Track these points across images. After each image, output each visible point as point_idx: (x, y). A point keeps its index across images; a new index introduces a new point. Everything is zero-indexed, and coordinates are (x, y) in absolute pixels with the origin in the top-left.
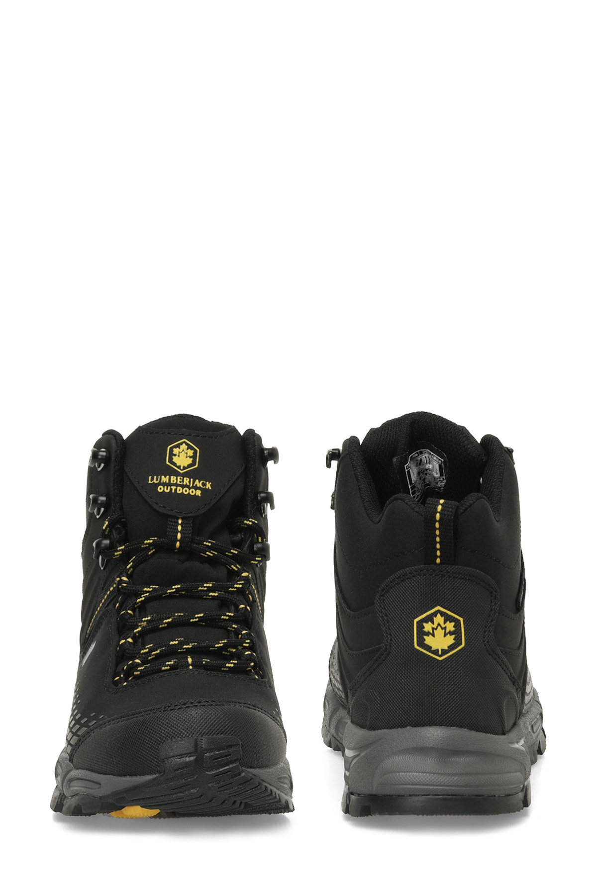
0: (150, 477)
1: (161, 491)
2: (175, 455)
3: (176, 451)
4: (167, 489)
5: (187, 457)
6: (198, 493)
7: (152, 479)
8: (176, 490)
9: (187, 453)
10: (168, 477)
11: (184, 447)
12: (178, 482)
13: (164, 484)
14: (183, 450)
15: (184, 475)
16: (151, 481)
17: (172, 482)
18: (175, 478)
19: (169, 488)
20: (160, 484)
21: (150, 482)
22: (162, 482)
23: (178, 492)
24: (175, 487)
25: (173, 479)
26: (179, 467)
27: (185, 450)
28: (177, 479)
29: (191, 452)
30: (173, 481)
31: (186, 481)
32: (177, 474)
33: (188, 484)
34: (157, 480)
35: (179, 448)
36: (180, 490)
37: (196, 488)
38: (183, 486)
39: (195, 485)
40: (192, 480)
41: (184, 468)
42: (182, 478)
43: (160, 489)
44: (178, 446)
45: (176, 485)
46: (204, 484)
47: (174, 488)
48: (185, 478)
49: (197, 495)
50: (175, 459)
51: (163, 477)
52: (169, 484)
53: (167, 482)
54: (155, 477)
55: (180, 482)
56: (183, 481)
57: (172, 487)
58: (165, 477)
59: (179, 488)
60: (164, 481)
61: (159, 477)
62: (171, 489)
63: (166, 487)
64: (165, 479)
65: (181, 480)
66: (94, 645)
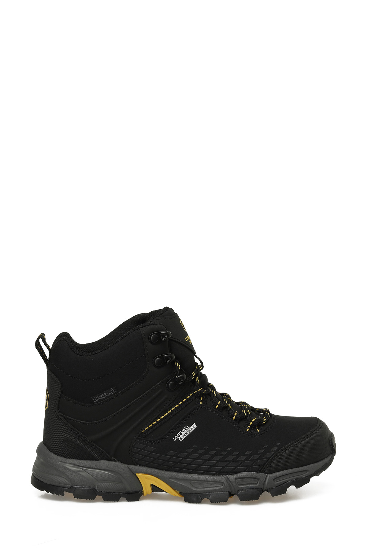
0: (185, 338)
66: (195, 426)
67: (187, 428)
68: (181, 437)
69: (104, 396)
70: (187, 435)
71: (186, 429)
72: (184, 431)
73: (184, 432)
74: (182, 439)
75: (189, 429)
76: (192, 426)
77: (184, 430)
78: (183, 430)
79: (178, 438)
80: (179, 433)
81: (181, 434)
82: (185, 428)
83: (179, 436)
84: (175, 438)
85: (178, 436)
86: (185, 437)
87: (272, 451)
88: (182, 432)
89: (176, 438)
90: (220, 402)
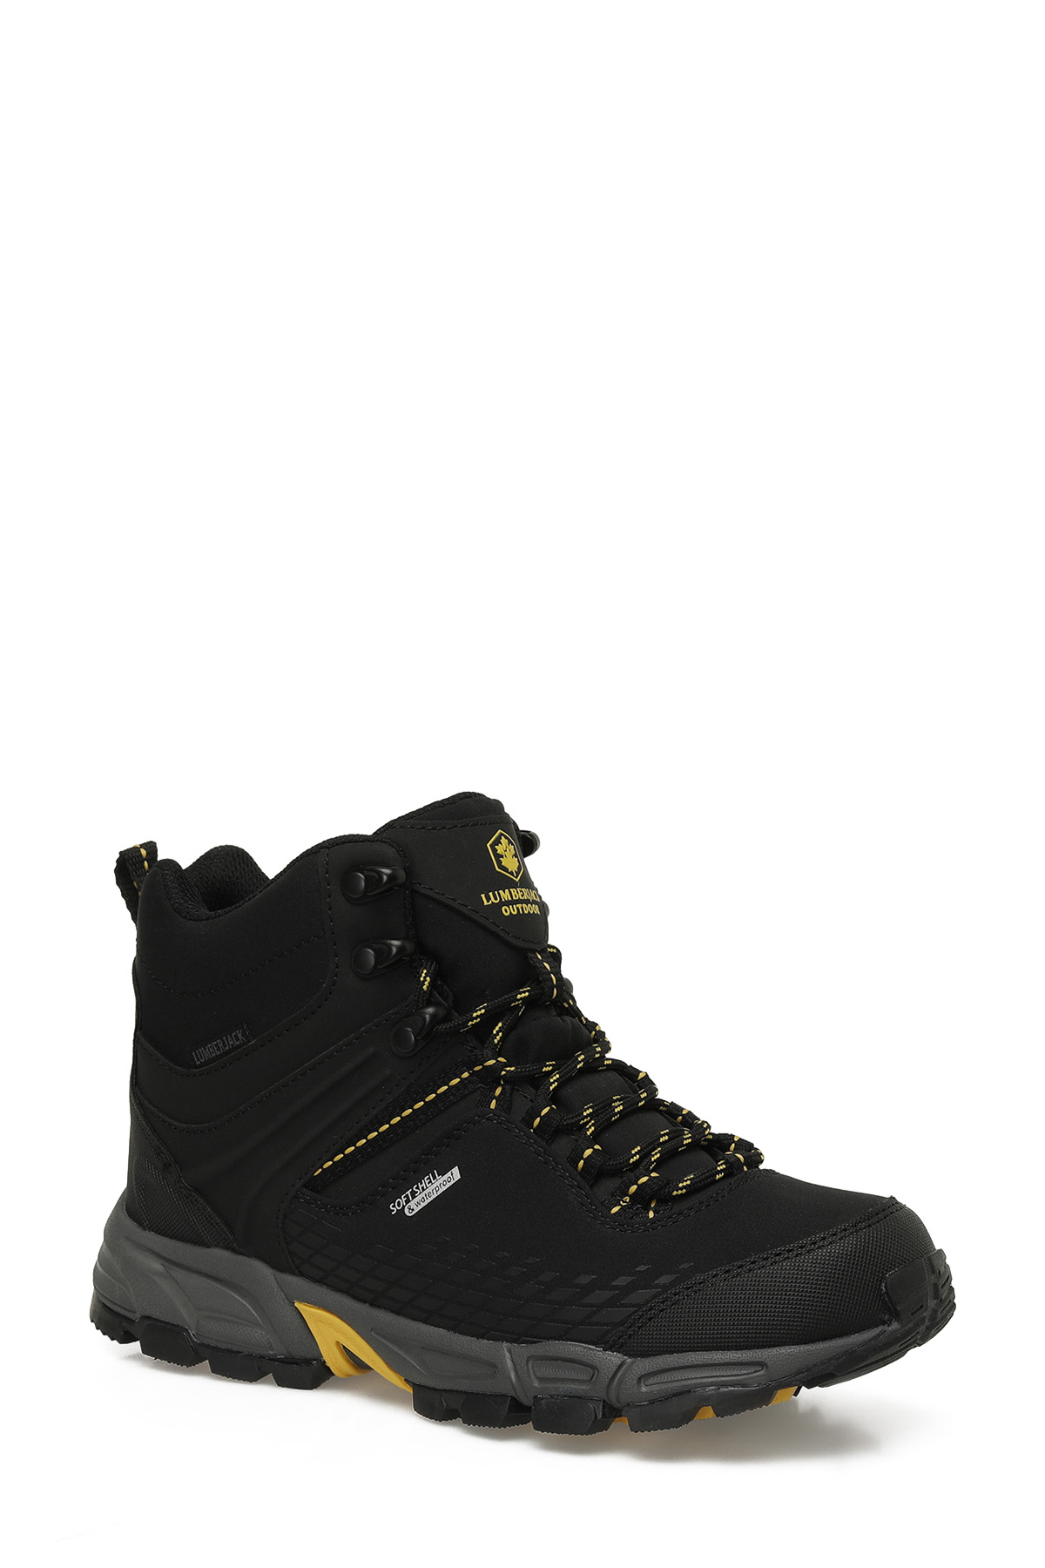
0: (483, 896)
1: (508, 914)
2: (502, 856)
3: (500, 849)
4: (514, 910)
5: (512, 856)
7: (488, 899)
9: (510, 850)
10: (507, 891)
11: (504, 840)
12: (521, 897)
13: (508, 903)
15: (522, 884)
16: (488, 902)
17: (514, 898)
19: (514, 907)
20: (502, 903)
21: (486, 903)
22: (503, 900)
23: (526, 911)
24: (521, 905)
26: (512, 873)
27: (507, 846)
29: (512, 849)
32: (514, 884)
33: (528, 897)
34: (495, 898)
35: (502, 844)
37: (534, 902)
38: (526, 902)
40: (528, 891)
41: (517, 874)
42: (522, 889)
43: (506, 911)
47: (519, 906)
49: (538, 913)
50: (504, 862)
51: (501, 892)
52: (513, 902)
53: (509, 898)
54: (491, 894)
57: (517, 905)
58: (504, 892)
59: (524, 905)
60: (506, 899)
61: (496, 893)
62: (518, 909)
63: (511, 907)
64: (505, 895)
65: (523, 893)
66: (455, 1174)
67: (434, 1178)
68: (412, 1204)
69: (218, 1049)
70: (430, 1200)
71: (430, 1182)
72: (423, 1188)
73: (423, 1190)
74: (413, 1210)
75: (437, 1184)
76: (449, 1174)
77: (424, 1184)
78: (421, 1184)
79: (404, 1207)
80: (408, 1192)
81: (414, 1195)
82: (429, 1178)
83: (408, 1201)
84: (394, 1206)
85: (404, 1200)
86: (423, 1205)
87: (657, 1286)
88: (418, 1188)
89: (399, 1206)
90: (548, 1108)
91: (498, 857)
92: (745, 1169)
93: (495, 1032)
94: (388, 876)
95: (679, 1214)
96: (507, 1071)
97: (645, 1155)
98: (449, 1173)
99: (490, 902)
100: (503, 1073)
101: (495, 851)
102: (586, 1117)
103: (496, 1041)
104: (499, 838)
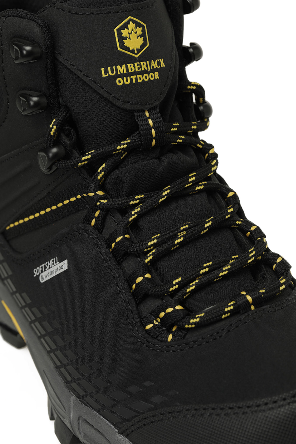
0: (103, 69)
1: (121, 84)
2: (126, 38)
3: (125, 33)
4: (127, 81)
5: (138, 37)
6: (157, 75)
7: (106, 72)
8: (136, 79)
9: (136, 33)
10: (124, 66)
11: (131, 26)
12: (137, 70)
13: (122, 76)
14: (132, 30)
15: (140, 59)
16: (105, 75)
17: (130, 71)
18: (132, 65)
19: (128, 78)
20: (117, 76)
22: (119, 73)
23: (139, 81)
24: (135, 76)
25: (130, 66)
26: (133, 51)
27: (134, 29)
28: (134, 67)
29: (139, 31)
30: (132, 70)
31: (144, 66)
32: (132, 60)
33: (146, 69)
34: (112, 72)
35: (128, 29)
36: (140, 79)
37: (153, 71)
38: (142, 73)
39: (152, 68)
40: (148, 62)
41: (139, 51)
42: (139, 63)
43: (119, 82)
44: (125, 26)
45: (135, 73)
46: (159, 64)
47: (133, 77)
48: (142, 63)
49: (156, 78)
50: (127, 43)
51: (118, 67)
52: (128, 74)
53: (125, 72)
54: (109, 68)
55: (139, 69)
56: (141, 67)
57: (131, 77)
58: (121, 67)
59: (138, 76)
60: (122, 72)
61: (114, 67)
62: (131, 80)
63: (125, 78)
64: (122, 69)
65: (139, 66)
66: (66, 265)
67: (56, 262)
68: (44, 274)
71: (53, 264)
72: (49, 266)
73: (50, 268)
74: (43, 279)
75: (56, 267)
77: (50, 264)
78: (49, 262)
79: (40, 274)
80: (43, 265)
81: (45, 268)
82: (53, 261)
83: (42, 271)
84: (36, 271)
85: (41, 269)
87: (152, 403)
88: (47, 265)
89: (38, 273)
90: (122, 237)
91: (122, 39)
92: (253, 308)
93: (99, 171)
94: (28, 51)
95: (186, 344)
96: (101, 203)
97: (184, 285)
98: (63, 262)
99: (107, 75)
100: (98, 204)
101: (120, 34)
102: (150, 246)
103: (99, 178)
104: (128, 23)
